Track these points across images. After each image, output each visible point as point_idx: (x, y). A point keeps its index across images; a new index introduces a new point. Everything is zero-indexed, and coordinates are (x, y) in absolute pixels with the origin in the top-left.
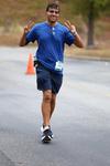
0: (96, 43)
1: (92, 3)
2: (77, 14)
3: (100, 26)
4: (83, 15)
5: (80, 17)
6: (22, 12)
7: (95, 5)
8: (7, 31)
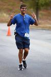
3: (41, 14)
5: (32, 9)
6: (5, 7)
7: (39, 4)
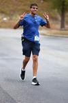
0: (66, 26)
1: (64, 2)
2: (54, 8)
4: (58, 9)
8: (11, 19)
